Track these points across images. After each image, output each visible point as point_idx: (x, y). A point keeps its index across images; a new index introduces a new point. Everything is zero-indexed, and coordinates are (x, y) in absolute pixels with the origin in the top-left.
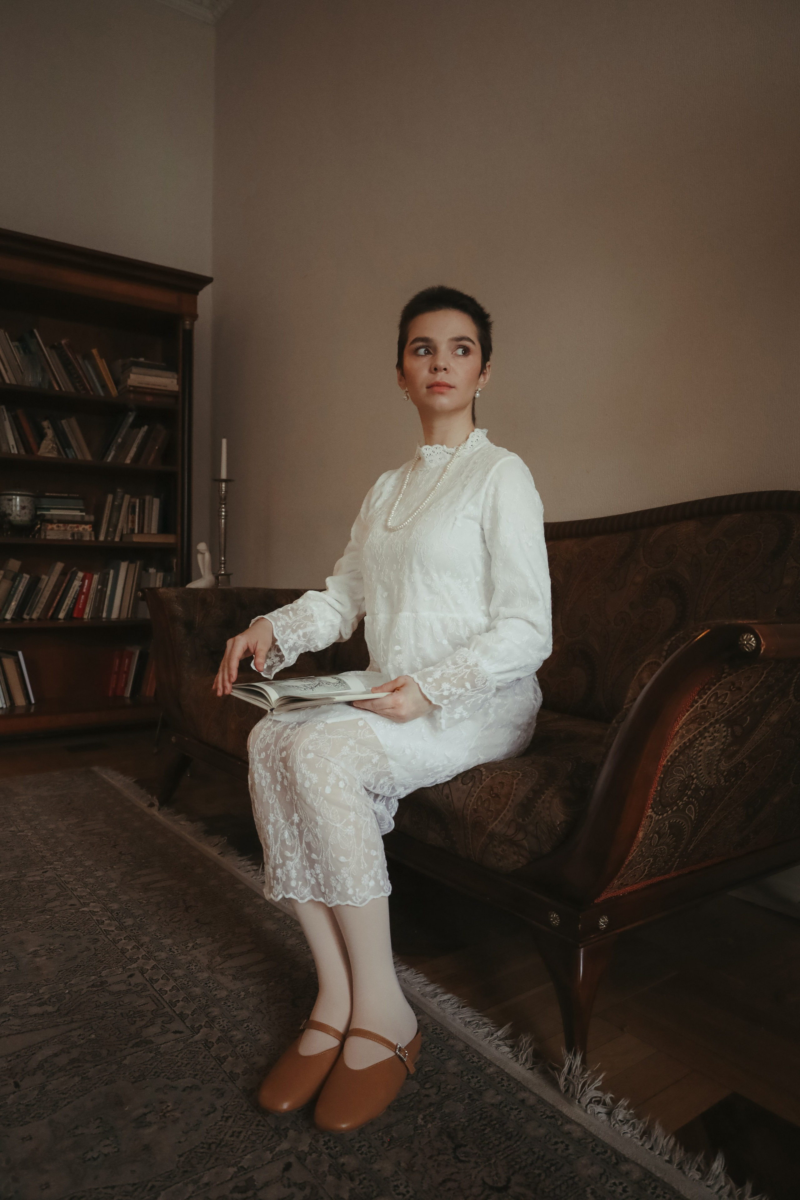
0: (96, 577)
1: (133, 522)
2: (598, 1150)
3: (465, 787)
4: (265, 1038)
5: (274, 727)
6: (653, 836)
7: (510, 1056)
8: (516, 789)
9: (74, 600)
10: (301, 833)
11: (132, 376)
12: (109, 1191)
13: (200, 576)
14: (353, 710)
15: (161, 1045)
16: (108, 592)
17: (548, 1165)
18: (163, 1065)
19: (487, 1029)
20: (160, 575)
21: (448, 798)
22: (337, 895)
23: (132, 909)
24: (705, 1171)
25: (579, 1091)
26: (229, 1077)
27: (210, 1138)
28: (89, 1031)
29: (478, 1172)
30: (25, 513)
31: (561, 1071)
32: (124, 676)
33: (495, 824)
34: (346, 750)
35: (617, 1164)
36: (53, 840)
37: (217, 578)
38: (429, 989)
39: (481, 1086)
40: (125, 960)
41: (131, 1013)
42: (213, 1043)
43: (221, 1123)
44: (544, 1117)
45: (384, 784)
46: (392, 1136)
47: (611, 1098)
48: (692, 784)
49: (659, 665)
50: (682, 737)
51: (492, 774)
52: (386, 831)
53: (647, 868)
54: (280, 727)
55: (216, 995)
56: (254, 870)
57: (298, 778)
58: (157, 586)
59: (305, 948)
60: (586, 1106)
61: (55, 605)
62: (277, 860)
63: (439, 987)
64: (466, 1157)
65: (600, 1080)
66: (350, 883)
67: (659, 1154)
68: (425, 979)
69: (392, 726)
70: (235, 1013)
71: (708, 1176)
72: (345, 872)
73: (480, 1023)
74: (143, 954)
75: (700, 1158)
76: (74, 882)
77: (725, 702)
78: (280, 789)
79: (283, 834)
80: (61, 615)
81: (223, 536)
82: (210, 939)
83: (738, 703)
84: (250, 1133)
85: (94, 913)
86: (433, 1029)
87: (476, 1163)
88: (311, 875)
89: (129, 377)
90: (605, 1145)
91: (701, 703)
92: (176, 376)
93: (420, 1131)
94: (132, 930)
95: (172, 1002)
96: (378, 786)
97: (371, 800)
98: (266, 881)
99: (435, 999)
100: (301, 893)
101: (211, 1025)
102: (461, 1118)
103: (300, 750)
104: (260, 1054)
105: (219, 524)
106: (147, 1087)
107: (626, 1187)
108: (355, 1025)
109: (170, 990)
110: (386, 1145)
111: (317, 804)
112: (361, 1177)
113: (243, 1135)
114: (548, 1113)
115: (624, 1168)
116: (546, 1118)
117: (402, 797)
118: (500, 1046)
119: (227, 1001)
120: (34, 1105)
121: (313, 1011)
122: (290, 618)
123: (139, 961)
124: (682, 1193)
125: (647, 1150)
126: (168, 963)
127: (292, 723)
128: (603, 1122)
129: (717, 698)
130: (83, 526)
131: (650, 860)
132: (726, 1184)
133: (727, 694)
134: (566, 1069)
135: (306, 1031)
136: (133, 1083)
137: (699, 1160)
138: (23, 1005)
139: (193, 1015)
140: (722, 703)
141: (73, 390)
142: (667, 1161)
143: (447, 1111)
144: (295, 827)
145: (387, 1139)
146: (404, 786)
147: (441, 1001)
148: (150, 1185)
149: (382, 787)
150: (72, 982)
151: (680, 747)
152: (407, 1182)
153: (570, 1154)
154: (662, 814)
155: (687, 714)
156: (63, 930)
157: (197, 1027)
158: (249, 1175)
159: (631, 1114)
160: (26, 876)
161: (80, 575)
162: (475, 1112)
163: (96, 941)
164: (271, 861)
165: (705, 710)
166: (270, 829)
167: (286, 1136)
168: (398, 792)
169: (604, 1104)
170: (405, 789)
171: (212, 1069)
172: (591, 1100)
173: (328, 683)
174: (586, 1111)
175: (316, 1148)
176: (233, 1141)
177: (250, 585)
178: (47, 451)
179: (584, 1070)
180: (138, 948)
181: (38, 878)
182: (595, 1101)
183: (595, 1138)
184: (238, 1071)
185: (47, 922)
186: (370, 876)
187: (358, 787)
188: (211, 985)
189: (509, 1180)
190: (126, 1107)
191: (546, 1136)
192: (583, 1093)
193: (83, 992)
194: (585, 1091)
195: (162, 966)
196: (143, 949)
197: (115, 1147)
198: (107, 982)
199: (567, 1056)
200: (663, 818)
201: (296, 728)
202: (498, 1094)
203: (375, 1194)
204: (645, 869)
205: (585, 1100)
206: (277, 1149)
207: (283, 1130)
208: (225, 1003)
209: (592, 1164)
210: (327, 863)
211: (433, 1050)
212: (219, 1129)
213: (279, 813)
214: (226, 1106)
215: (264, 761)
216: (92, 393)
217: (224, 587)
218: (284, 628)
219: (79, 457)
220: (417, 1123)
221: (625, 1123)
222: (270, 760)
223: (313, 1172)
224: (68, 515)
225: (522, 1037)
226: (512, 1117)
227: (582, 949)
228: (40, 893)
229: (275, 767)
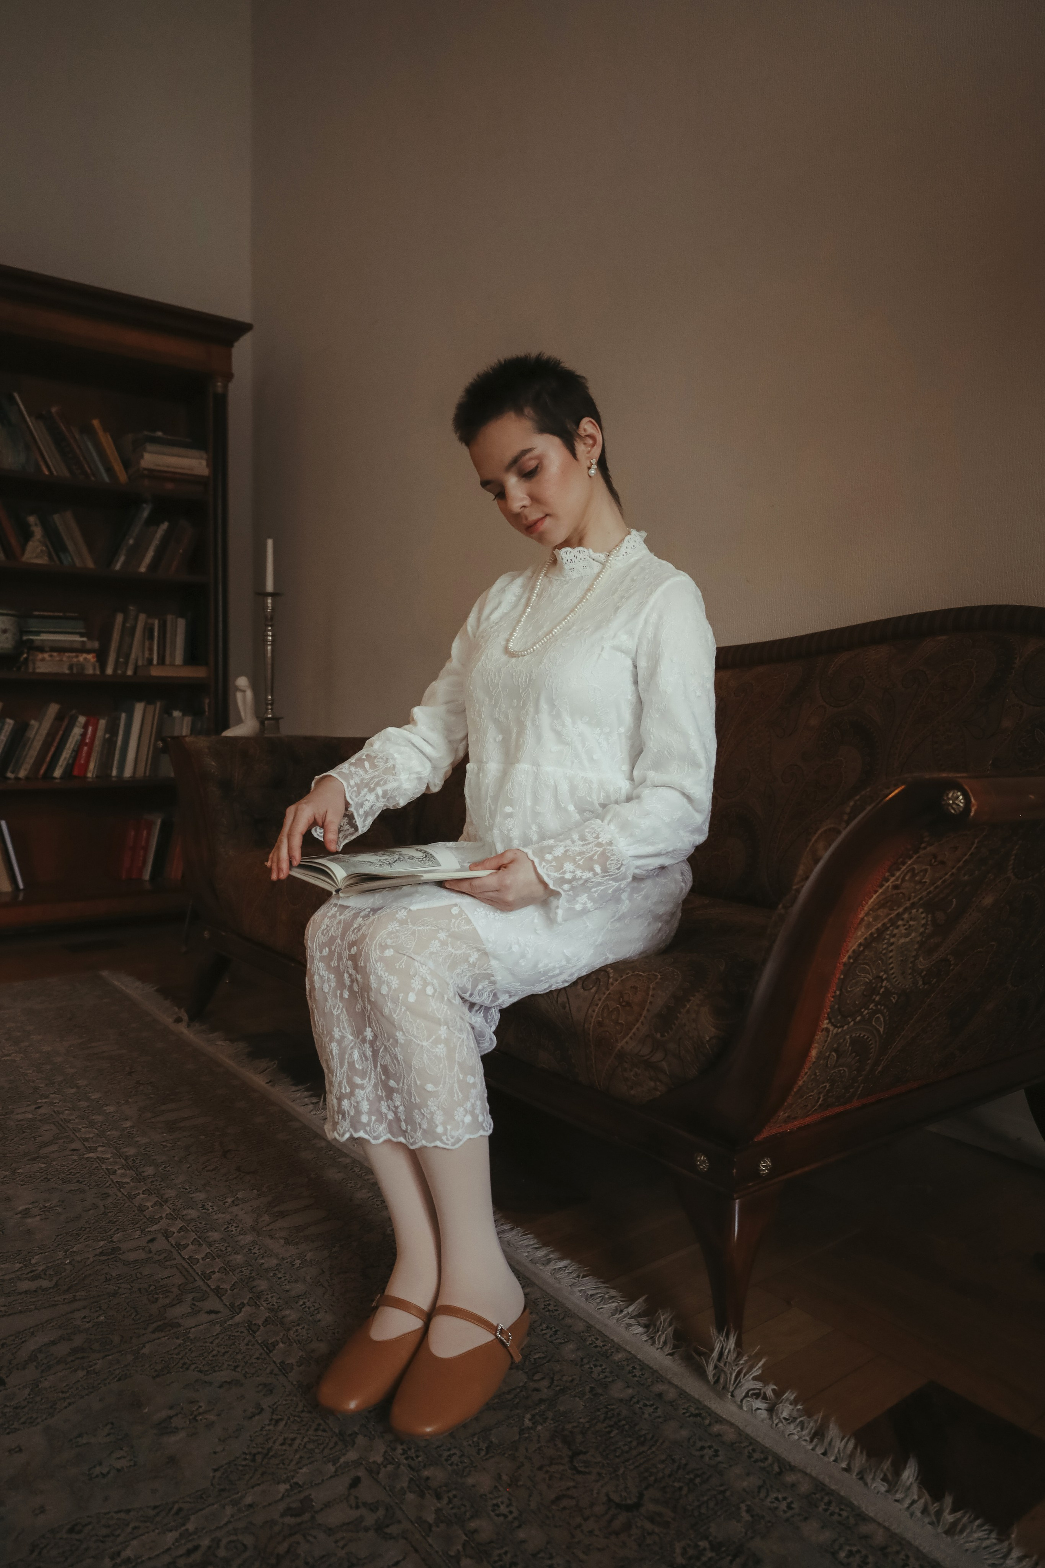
0: (102, 723)
1: (151, 650)
2: (756, 1456)
3: (586, 993)
4: (326, 1318)
5: (340, 915)
6: (829, 1055)
7: (645, 1338)
8: (653, 996)
9: (74, 753)
10: (375, 1053)
11: (147, 456)
12: (123, 1515)
13: (240, 721)
14: (444, 892)
15: (191, 1328)
16: (119, 743)
17: (692, 1476)
18: (193, 1355)
19: (615, 1304)
20: (188, 720)
21: (564, 1008)
22: (421, 1133)
23: (153, 1154)
24: (892, 1482)
25: (732, 1382)
26: (279, 1369)
27: (254, 1447)
28: (97, 1311)
29: (602, 1486)
30: (7, 638)
31: (709, 1357)
32: (142, 853)
33: (625, 1040)
34: (435, 945)
35: (780, 1473)
36: (49, 1067)
37: (262, 723)
38: (540, 1253)
39: (606, 1377)
40: (143, 1221)
41: (152, 1288)
42: (259, 1326)
43: (267, 1428)
44: (687, 1415)
45: (483, 990)
46: (491, 1442)
47: (773, 1390)
48: (881, 987)
49: (839, 832)
50: (869, 925)
51: (622, 977)
52: (486, 1049)
53: (821, 1096)
54: (348, 915)
55: (263, 1264)
56: (313, 1103)
57: (373, 981)
58: (184, 734)
59: (379, 1203)
60: (742, 1401)
61: (48, 759)
62: (344, 1088)
63: (552, 1252)
64: (586, 1467)
65: (759, 1368)
66: (439, 1118)
67: (834, 1461)
68: (535, 1241)
69: (496, 914)
70: (288, 1287)
71: (896, 1488)
72: (433, 1104)
73: (606, 1296)
74: (168, 1212)
75: (887, 1465)
76: (77, 1121)
77: (924, 880)
78: (348, 996)
79: (351, 1054)
80: (57, 773)
81: (269, 667)
82: (255, 1191)
83: (941, 881)
84: (306, 1440)
85: (103, 1160)
86: (545, 1305)
87: (599, 1474)
88: (387, 1107)
89: (142, 457)
90: (765, 1451)
91: (892, 882)
92: (205, 456)
93: (527, 1435)
94: (152, 1182)
95: (205, 1273)
96: (476, 993)
97: (466, 1009)
98: (328, 1116)
99: (548, 1267)
100: (375, 1132)
101: (256, 1303)
102: (580, 1418)
103: (375, 945)
104: (319, 1339)
105: (266, 650)
106: (172, 1382)
107: (792, 1502)
108: (443, 1301)
109: (202, 1258)
110: (483, 1453)
111: (397, 1016)
112: (450, 1495)
113: (297, 1442)
114: (692, 1410)
115: (790, 1478)
116: (689, 1416)
117: (504, 1006)
118: (631, 1325)
119: (277, 1272)
120: (24, 1407)
121: (389, 1284)
122: (366, 771)
123: (162, 1221)
124: (864, 1509)
125: (818, 1455)
126: (200, 1223)
127: (364, 910)
128: (762, 1421)
129: (914, 875)
130: (85, 655)
131: (826, 1086)
132: (920, 1498)
133: (926, 871)
134: (715, 1354)
135: (381, 1308)
136: (154, 1378)
137: (886, 1467)
138: (10, 1280)
139: (232, 1290)
140: (920, 882)
141: (67, 474)
142: (845, 1470)
143: (562, 1409)
144: (367, 1045)
145: (483, 1446)
146: (509, 992)
147: (555, 1269)
148: (176, 1507)
149: (480, 994)
150: (74, 1249)
151: (866, 939)
152: (509, 1500)
153: (720, 1462)
154: (842, 1027)
155: (875, 896)
156: (63, 1183)
157: (238, 1305)
158: (306, 1493)
159: (798, 1410)
160: (13, 1112)
161: (82, 719)
162: (599, 1410)
163: (105, 1195)
164: (335, 1090)
165: (899, 891)
166: (334, 1046)
167: (354, 1443)
168: (500, 1001)
169: (765, 1398)
170: (510, 996)
171: (258, 1358)
172: (747, 1393)
173: (412, 858)
174: (741, 1407)
175: (393, 1458)
176: (286, 1450)
177: (308, 733)
178: (34, 555)
179: (739, 1355)
180: (161, 1205)
181: (30, 1116)
182: (753, 1394)
183: (752, 1441)
184: (291, 1360)
185: (42, 1173)
186: (465, 1110)
187: (451, 995)
188: (257, 1252)
189: (641, 1496)
190: (145, 1409)
191: (689, 1439)
192: (738, 1384)
193: (88, 1262)
194: (740, 1382)
195: (193, 1228)
196: (168, 1206)
197: (131, 1460)
198: (119, 1249)
199: (718, 1337)
200: (842, 1031)
201: (369, 916)
202: (628, 1387)
203: (468, 1515)
204: (819, 1098)
205: (740, 1393)
206: (342, 1460)
207: (350, 1435)
208: (275, 1274)
209: (748, 1474)
210: (410, 1093)
211: (544, 1332)
212: (267, 1435)
213: (346, 1026)
214: (275, 1406)
215: (327, 960)
216: (93, 478)
217: (271, 735)
218: (359, 787)
219: (78, 563)
220: (523, 1425)
221: (791, 1421)
222: (335, 958)
223: (388, 1488)
224: (65, 641)
225: (659, 1314)
226: (646, 1416)
227: (737, 1201)
228: (33, 1135)
229: (341, 967)
